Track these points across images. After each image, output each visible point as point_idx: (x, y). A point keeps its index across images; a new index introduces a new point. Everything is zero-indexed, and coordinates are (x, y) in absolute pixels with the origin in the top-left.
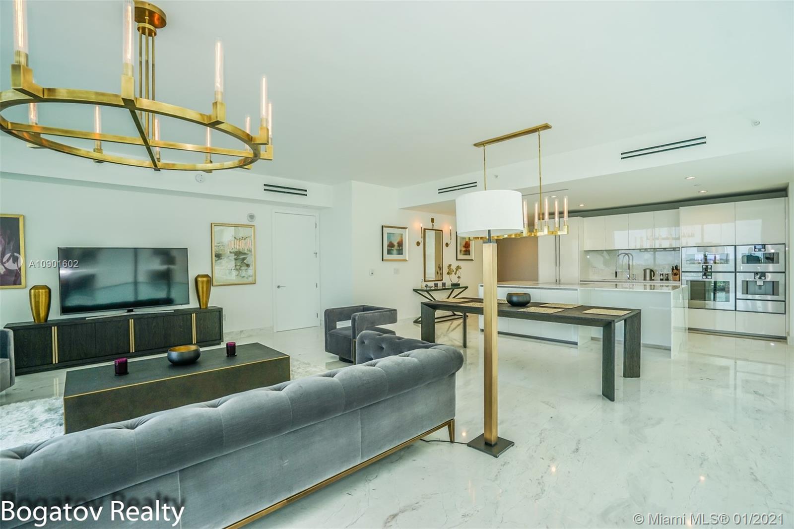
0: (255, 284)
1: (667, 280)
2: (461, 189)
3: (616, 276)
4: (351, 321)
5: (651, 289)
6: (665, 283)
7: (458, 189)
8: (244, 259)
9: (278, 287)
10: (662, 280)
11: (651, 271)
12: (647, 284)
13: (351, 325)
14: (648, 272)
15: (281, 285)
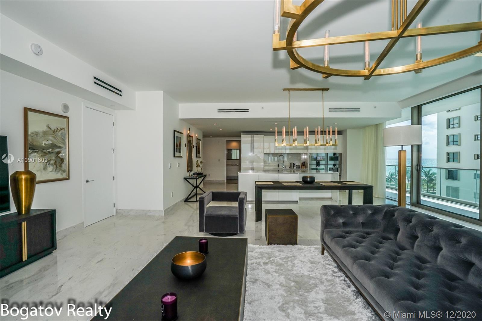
0: (69, 179)
1: (299, 168)
2: (235, 112)
3: (278, 166)
4: (238, 202)
5: (293, 172)
6: (298, 169)
7: (234, 112)
8: (59, 153)
9: (87, 181)
10: (297, 168)
11: (294, 164)
12: (292, 170)
13: (238, 206)
14: (292, 164)
15: (89, 180)
